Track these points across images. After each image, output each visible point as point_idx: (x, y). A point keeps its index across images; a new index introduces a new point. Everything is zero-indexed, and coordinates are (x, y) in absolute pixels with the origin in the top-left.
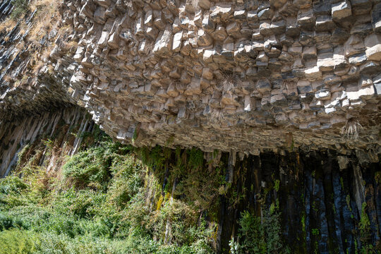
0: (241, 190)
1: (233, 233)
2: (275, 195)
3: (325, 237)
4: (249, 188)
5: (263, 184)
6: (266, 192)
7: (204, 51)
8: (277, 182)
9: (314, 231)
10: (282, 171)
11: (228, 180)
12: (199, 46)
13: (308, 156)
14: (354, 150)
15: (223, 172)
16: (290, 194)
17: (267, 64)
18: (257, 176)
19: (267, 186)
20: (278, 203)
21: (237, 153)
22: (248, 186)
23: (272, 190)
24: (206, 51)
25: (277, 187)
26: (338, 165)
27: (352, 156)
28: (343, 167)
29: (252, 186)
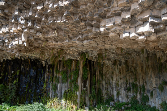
2: (17, 76)
3: (33, 92)
4: (5, 74)
6: (13, 75)
8: (18, 71)
9: (30, 90)
10: (22, 67)
13: (32, 60)
14: (46, 59)
16: (24, 76)
18: (10, 69)
19: (14, 73)
20: (18, 80)
23: (17, 74)
25: (18, 73)
26: (42, 65)
27: (46, 61)
28: (44, 65)
29: (7, 73)
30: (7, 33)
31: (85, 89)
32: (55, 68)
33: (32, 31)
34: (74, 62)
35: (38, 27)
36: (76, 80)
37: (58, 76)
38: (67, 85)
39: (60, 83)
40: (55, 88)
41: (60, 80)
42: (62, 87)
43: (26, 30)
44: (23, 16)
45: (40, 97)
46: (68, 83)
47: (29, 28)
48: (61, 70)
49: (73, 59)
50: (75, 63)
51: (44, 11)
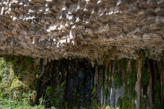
0: (48, 76)
1: (43, 95)
2: (65, 78)
3: (82, 97)
5: (60, 73)
6: (61, 77)
7: (13, 17)
8: (66, 73)
9: (78, 95)
10: (70, 68)
11: (42, 71)
12: (11, 15)
13: (80, 61)
14: (95, 59)
15: (40, 68)
16: (72, 78)
17: (35, 26)
18: (57, 70)
19: (62, 74)
20: (65, 82)
21: (48, 59)
22: (52, 74)
23: (64, 76)
24: (14, 17)
25: (66, 75)
26: (91, 65)
27: (95, 62)
28: (93, 66)
29: (55, 74)
30: (56, 31)
31: (145, 97)
32: (106, 69)
33: (80, 27)
34: (129, 62)
35: (87, 22)
36: (134, 85)
37: (109, 79)
38: (122, 91)
39: (112, 88)
40: (107, 93)
41: (113, 85)
42: (115, 93)
43: (74, 27)
44: (70, 11)
45: (90, 103)
46: (123, 88)
47: (78, 24)
48: (113, 72)
49: (129, 58)
50: (131, 63)
51: (93, 3)
